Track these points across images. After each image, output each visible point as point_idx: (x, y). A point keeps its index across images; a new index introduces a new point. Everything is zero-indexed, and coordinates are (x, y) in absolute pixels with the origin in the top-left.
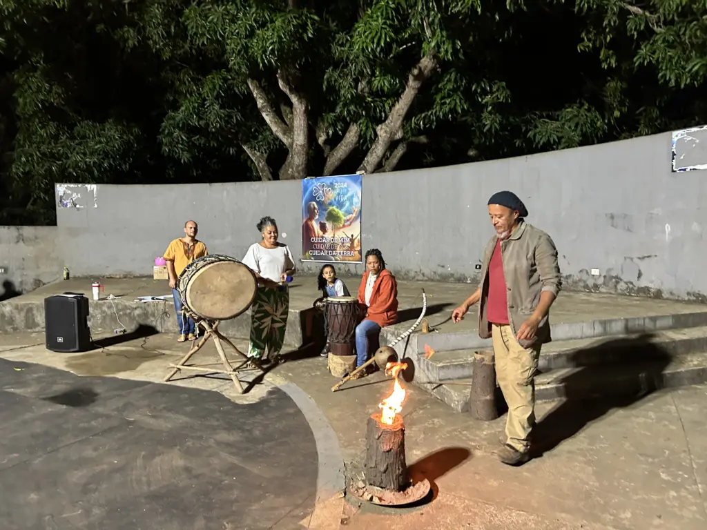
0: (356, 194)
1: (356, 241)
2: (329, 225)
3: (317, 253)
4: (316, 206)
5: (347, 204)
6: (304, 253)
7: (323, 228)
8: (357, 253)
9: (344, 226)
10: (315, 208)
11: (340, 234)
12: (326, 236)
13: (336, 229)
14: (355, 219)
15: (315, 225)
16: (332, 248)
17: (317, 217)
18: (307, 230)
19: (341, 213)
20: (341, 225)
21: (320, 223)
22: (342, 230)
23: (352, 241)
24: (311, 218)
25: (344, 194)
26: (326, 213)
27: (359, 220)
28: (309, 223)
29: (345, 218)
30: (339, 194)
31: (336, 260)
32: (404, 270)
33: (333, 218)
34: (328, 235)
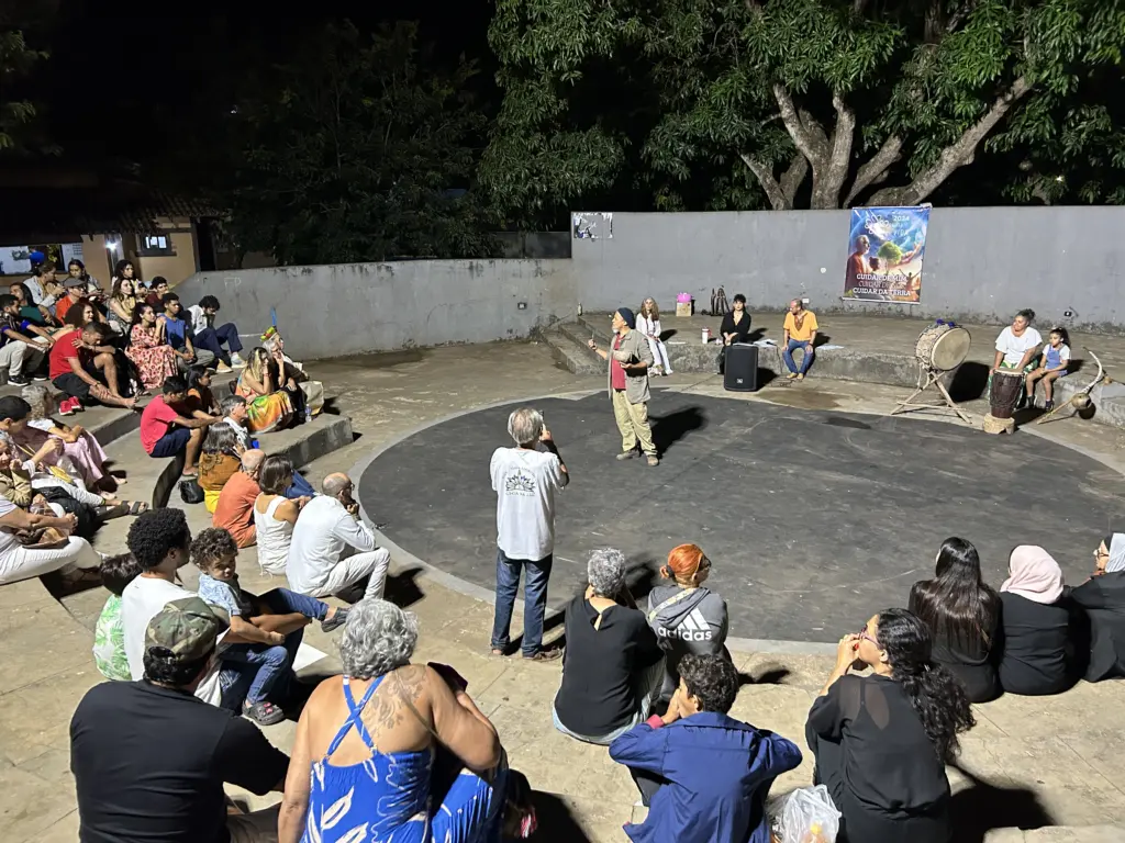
0: (920, 229)
1: (914, 281)
2: (882, 262)
3: (864, 291)
4: (868, 240)
5: (908, 240)
6: (846, 291)
7: (874, 264)
8: (914, 292)
9: (901, 263)
10: (865, 242)
11: (894, 272)
12: (877, 272)
13: (890, 266)
14: (916, 256)
15: (864, 261)
16: (884, 285)
17: (867, 252)
18: (853, 266)
19: (899, 249)
20: (898, 262)
21: (871, 259)
22: (898, 267)
23: (910, 279)
24: (859, 253)
25: (905, 229)
26: (879, 248)
27: (921, 257)
28: (857, 258)
29: (902, 254)
30: (898, 228)
31: (887, 299)
32: (972, 313)
33: (888, 253)
34: (880, 273)
